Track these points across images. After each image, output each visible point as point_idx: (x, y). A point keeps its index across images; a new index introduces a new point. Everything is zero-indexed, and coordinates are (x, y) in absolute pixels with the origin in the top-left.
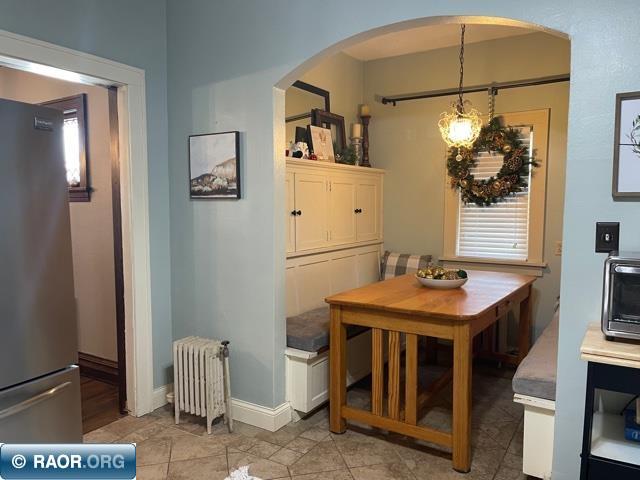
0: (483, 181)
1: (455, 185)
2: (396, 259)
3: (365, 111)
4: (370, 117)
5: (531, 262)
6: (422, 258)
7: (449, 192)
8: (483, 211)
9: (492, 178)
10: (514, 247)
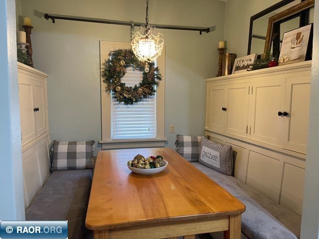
0: (131, 88)
1: (108, 89)
2: (66, 146)
3: (27, 21)
4: (32, 27)
5: (159, 139)
6: (87, 143)
7: (104, 94)
8: (128, 108)
9: (136, 86)
10: (149, 130)
